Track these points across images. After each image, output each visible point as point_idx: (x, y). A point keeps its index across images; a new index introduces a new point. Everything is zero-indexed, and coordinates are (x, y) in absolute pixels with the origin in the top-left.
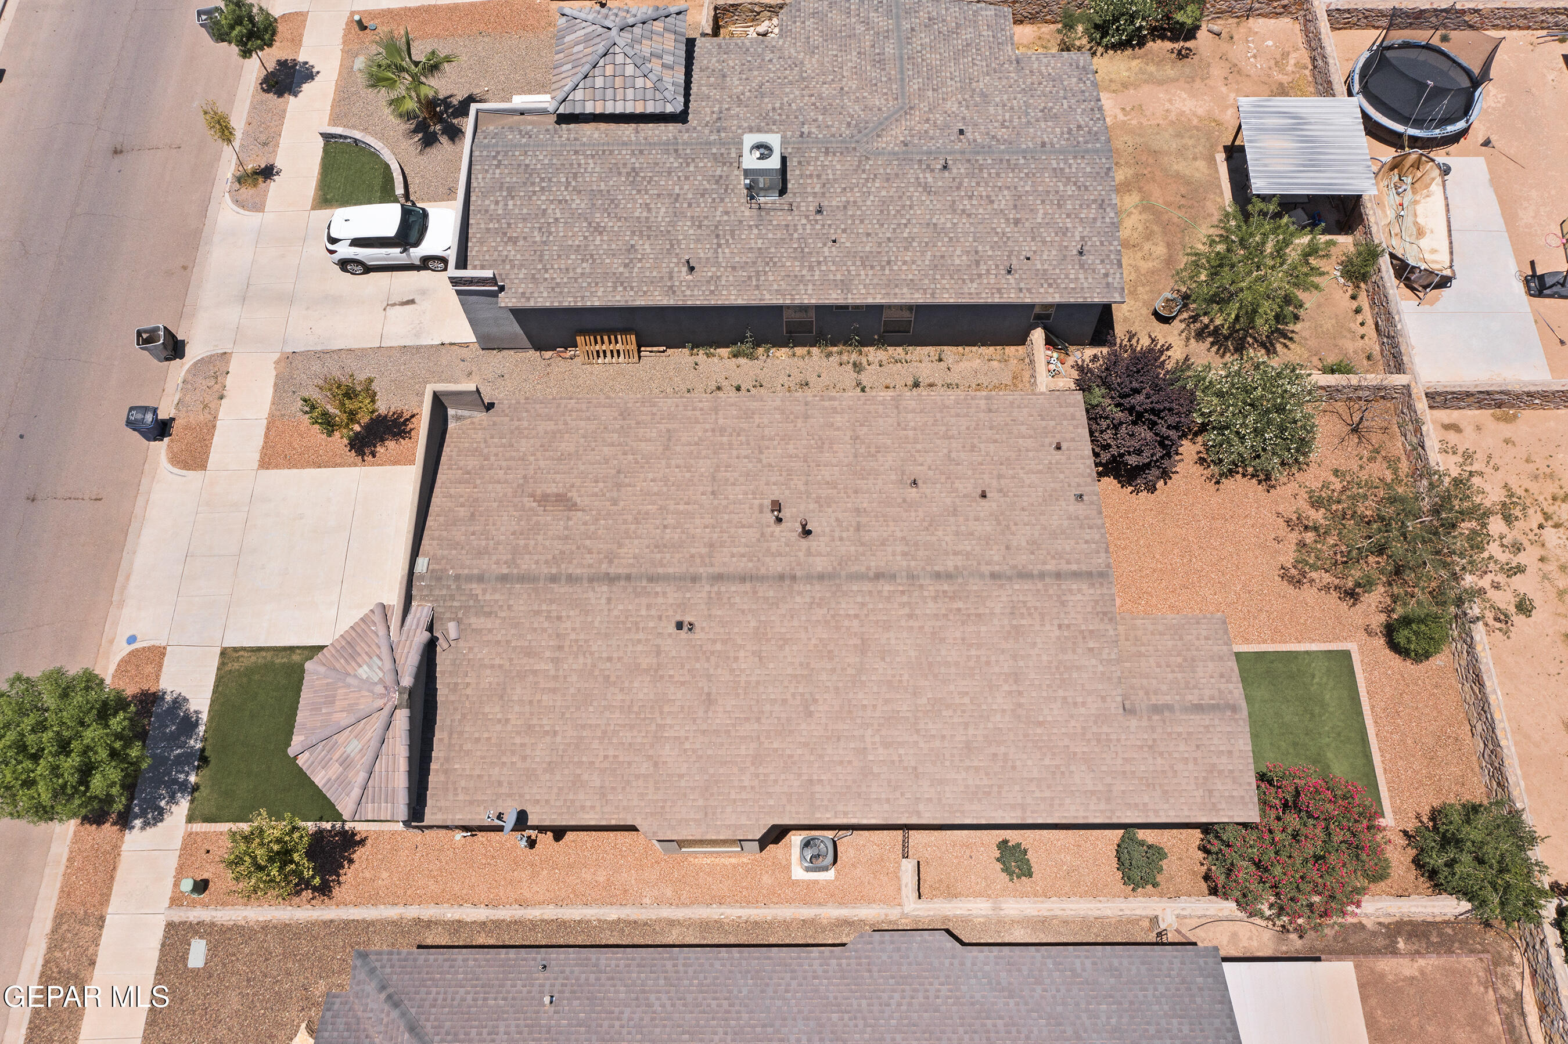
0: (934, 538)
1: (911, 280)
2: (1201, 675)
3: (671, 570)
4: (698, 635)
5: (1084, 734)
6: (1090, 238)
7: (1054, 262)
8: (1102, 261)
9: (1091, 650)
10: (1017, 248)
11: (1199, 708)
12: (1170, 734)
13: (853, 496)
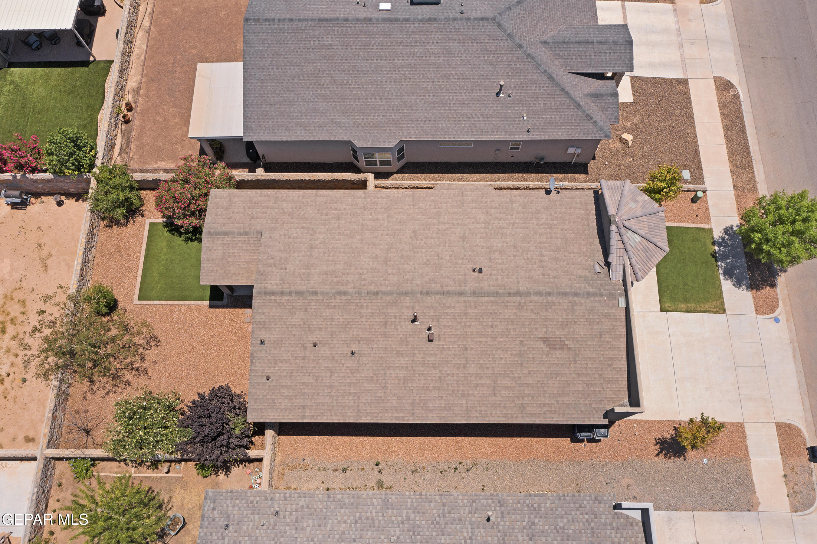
0: (345, 317)
1: (342, 508)
2: (220, 251)
3: (487, 298)
4: (471, 266)
5: (283, 223)
6: (218, 539)
7: (246, 519)
8: (214, 520)
9: (272, 258)
10: (269, 531)
11: (226, 234)
12: (242, 223)
13: (388, 346)
